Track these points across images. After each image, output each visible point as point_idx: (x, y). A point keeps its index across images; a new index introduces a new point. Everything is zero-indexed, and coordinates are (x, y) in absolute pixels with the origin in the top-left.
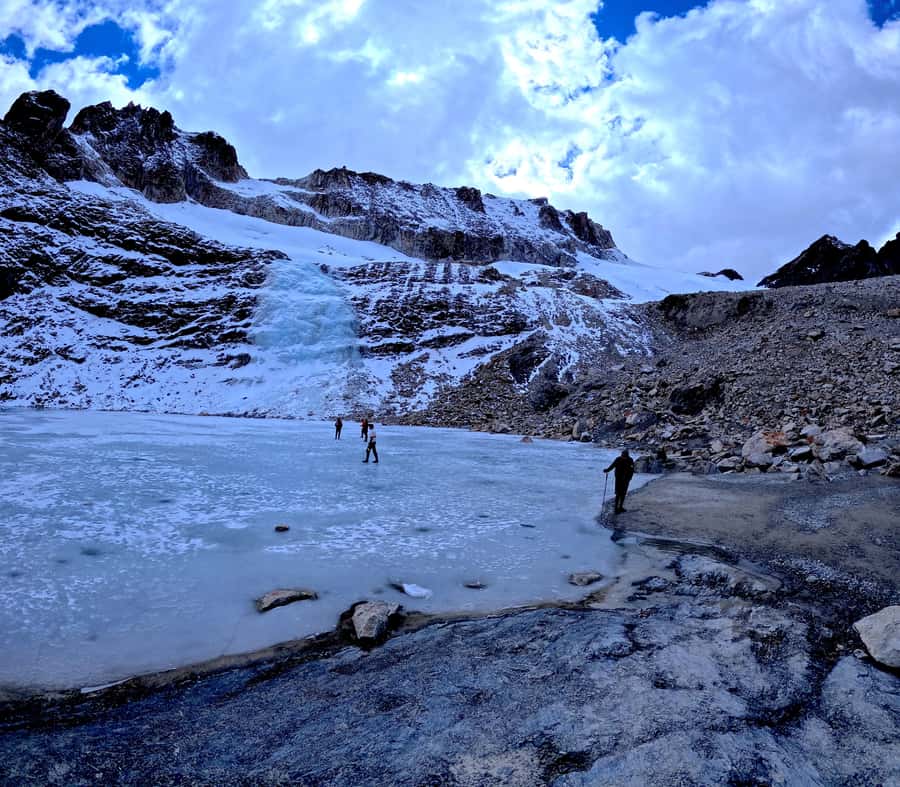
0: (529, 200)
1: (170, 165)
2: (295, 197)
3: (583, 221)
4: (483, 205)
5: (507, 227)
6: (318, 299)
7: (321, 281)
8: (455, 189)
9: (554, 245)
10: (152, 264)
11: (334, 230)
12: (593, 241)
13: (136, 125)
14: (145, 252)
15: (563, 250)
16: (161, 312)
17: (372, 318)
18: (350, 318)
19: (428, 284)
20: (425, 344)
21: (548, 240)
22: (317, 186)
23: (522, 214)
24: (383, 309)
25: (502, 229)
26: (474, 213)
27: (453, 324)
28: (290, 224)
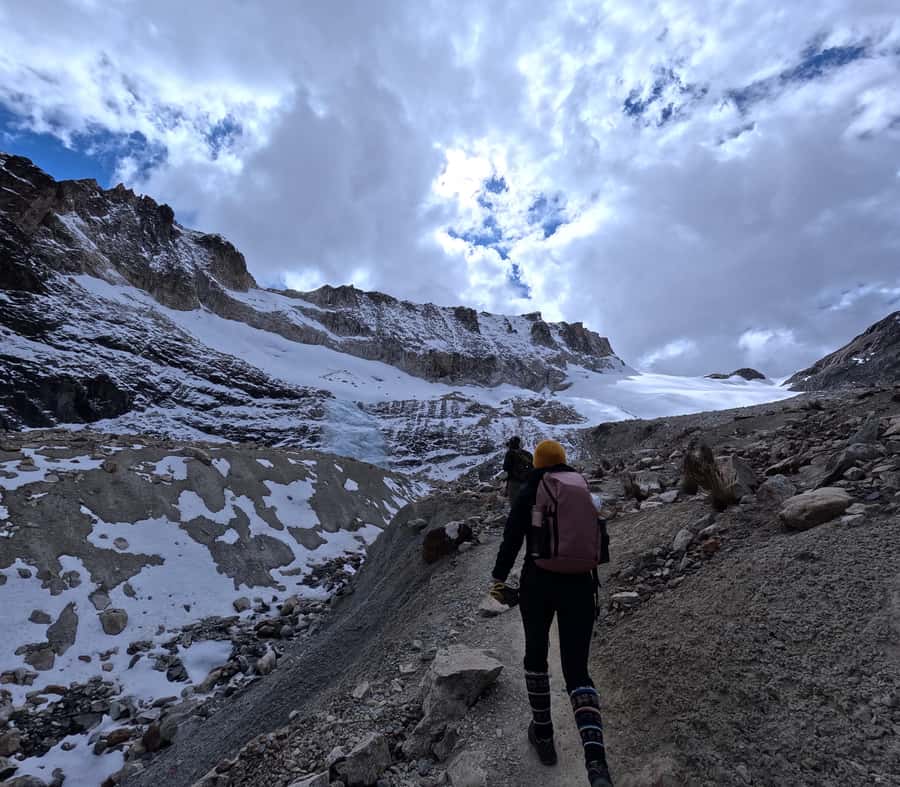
0: (523, 316)
1: (181, 270)
2: (305, 312)
3: (578, 332)
4: (477, 324)
5: (499, 345)
6: (360, 430)
7: (360, 416)
8: (453, 308)
9: (543, 361)
10: (236, 396)
11: (345, 348)
12: (587, 349)
13: (133, 216)
14: (229, 386)
15: (553, 366)
16: (257, 434)
17: (396, 443)
18: (382, 443)
19: (431, 419)
20: (429, 461)
21: (539, 357)
22: (326, 302)
23: (515, 331)
24: (403, 438)
25: (495, 349)
26: (470, 334)
27: (446, 447)
28: (304, 342)
